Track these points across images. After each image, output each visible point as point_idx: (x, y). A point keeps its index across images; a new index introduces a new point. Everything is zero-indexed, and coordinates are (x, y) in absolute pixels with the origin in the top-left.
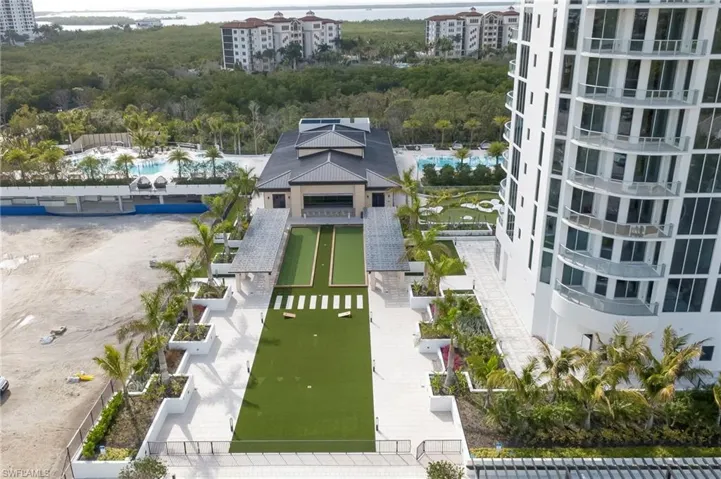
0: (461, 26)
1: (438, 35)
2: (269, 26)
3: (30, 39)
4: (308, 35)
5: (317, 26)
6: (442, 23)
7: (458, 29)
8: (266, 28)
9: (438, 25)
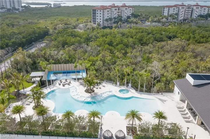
0: (178, 10)
1: (168, 13)
2: (110, 9)
3: (20, 10)
4: (123, 12)
5: (126, 9)
6: (170, 8)
7: (176, 11)
8: (109, 10)
9: (169, 9)
